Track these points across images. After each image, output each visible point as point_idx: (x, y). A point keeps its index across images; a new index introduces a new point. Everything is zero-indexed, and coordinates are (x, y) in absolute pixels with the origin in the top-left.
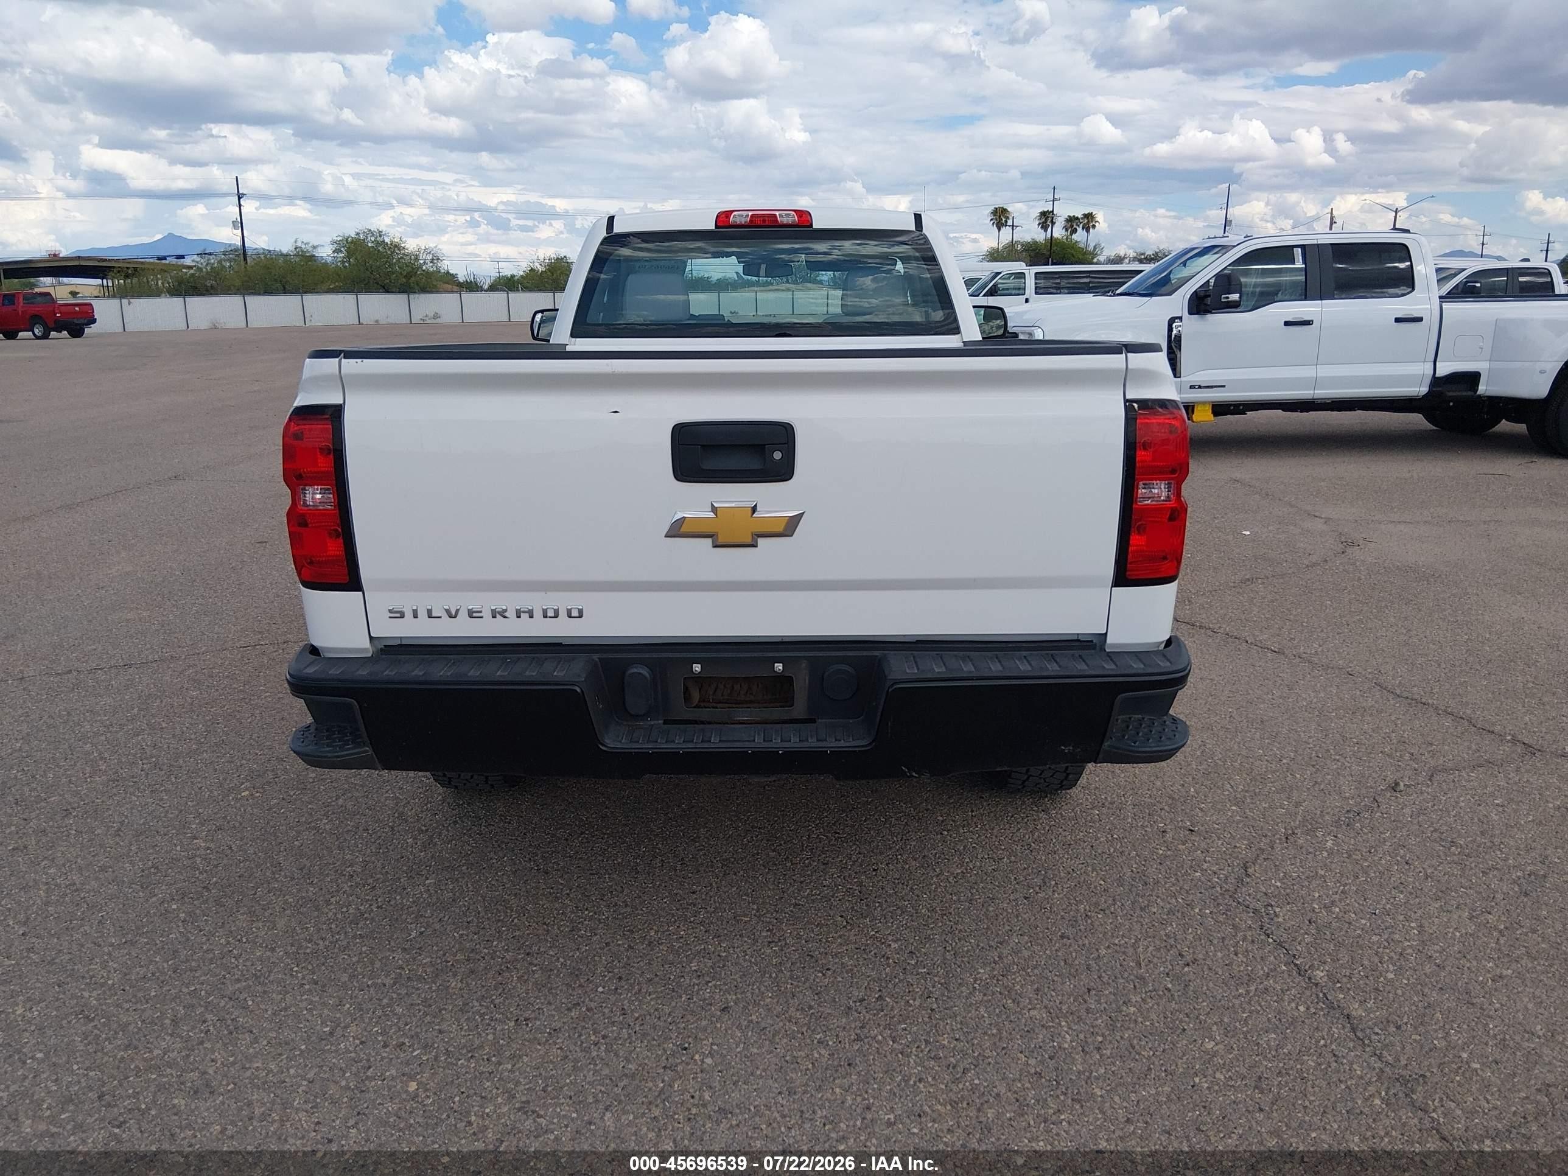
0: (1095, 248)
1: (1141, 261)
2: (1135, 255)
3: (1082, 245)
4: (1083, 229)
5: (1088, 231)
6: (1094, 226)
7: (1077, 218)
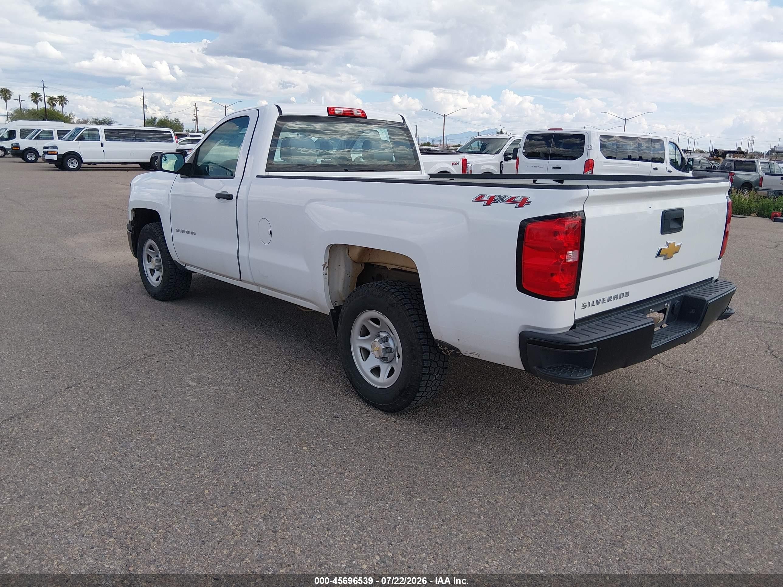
0: (70, 115)
1: (96, 124)
2: (93, 120)
3: (61, 113)
4: (59, 104)
5: (62, 105)
6: (66, 103)
7: (55, 98)
